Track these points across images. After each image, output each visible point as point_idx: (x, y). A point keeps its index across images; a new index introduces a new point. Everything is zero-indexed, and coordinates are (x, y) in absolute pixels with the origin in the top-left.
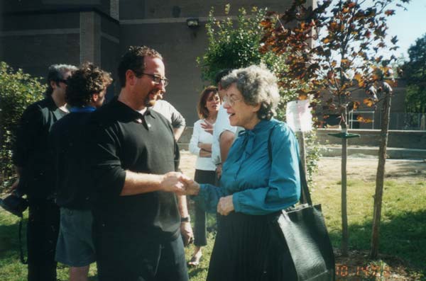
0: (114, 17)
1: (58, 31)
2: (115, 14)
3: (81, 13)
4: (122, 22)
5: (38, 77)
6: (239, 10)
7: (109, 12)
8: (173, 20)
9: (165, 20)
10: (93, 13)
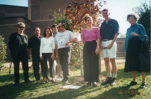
0: (29, 20)
1: (10, 25)
2: (30, 18)
3: (18, 18)
4: (32, 21)
5: (1, 35)
6: (63, 10)
7: (28, 18)
8: (49, 20)
9: (47, 20)
10: (22, 18)
